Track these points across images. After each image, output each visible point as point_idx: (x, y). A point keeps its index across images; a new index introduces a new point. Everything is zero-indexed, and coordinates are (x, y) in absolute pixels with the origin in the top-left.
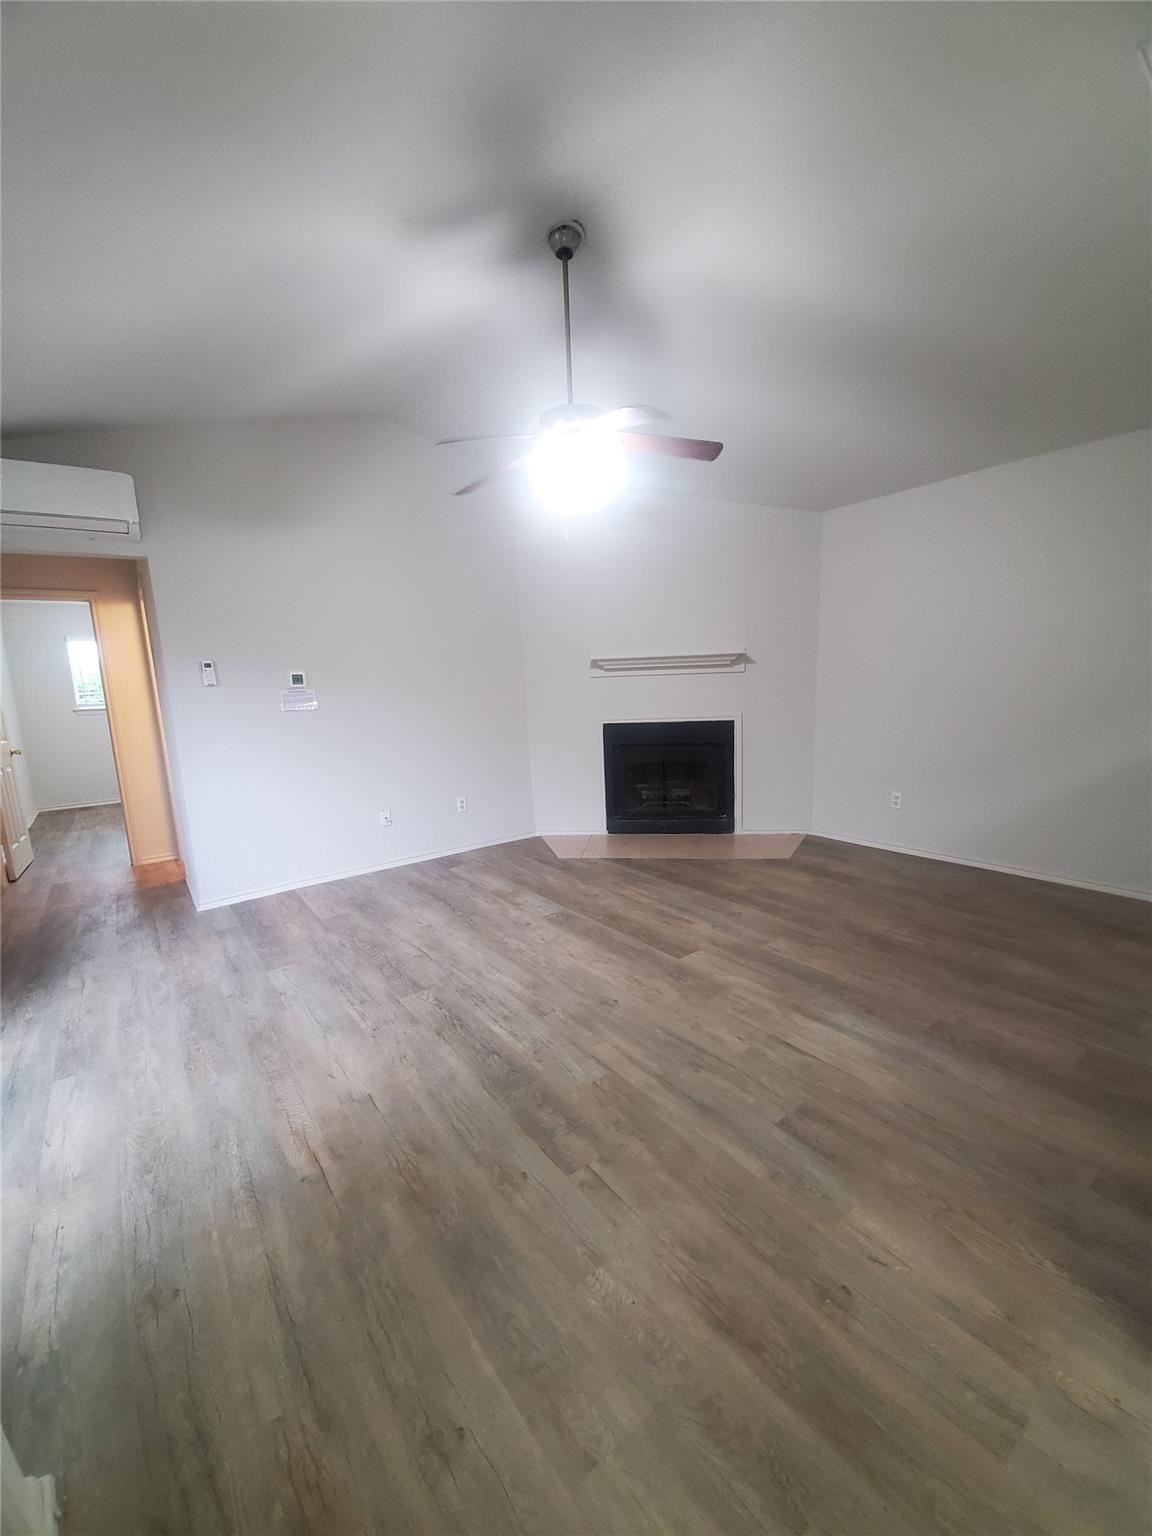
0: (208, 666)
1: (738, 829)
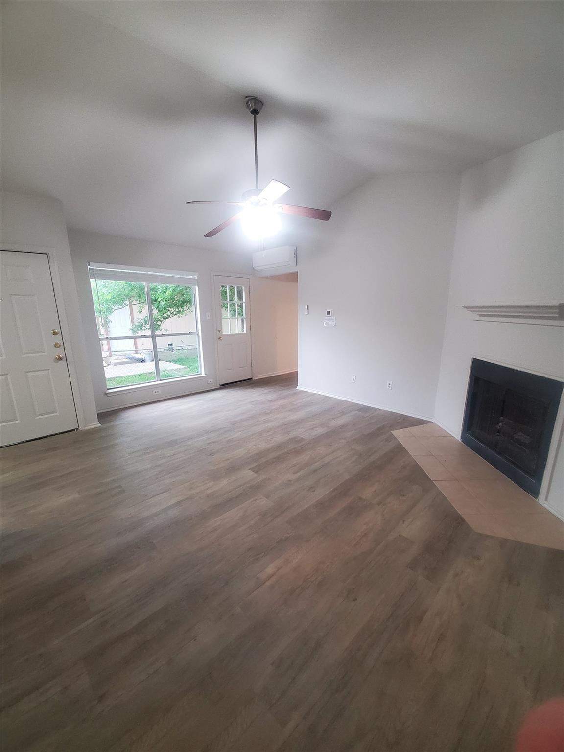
1: (541, 500)
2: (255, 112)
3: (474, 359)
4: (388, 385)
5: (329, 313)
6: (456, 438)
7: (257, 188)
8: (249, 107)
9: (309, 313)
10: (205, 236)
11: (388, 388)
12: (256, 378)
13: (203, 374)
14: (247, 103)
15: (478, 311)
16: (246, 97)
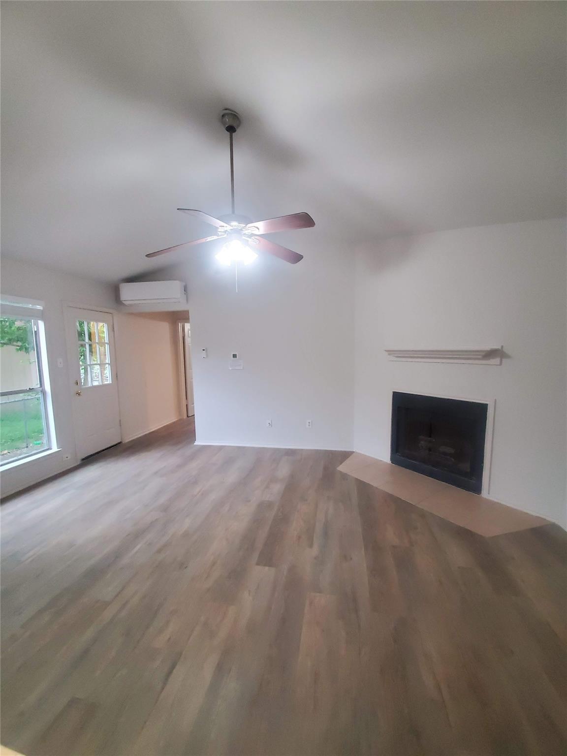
0: (204, 350)
1: (485, 494)
2: (231, 129)
3: (394, 393)
4: (308, 424)
5: (235, 356)
6: (385, 461)
7: (233, 212)
8: (224, 123)
9: (207, 355)
10: (147, 256)
11: (308, 427)
12: (127, 439)
13: (55, 449)
14: (223, 116)
15: (394, 354)
16: (226, 109)
